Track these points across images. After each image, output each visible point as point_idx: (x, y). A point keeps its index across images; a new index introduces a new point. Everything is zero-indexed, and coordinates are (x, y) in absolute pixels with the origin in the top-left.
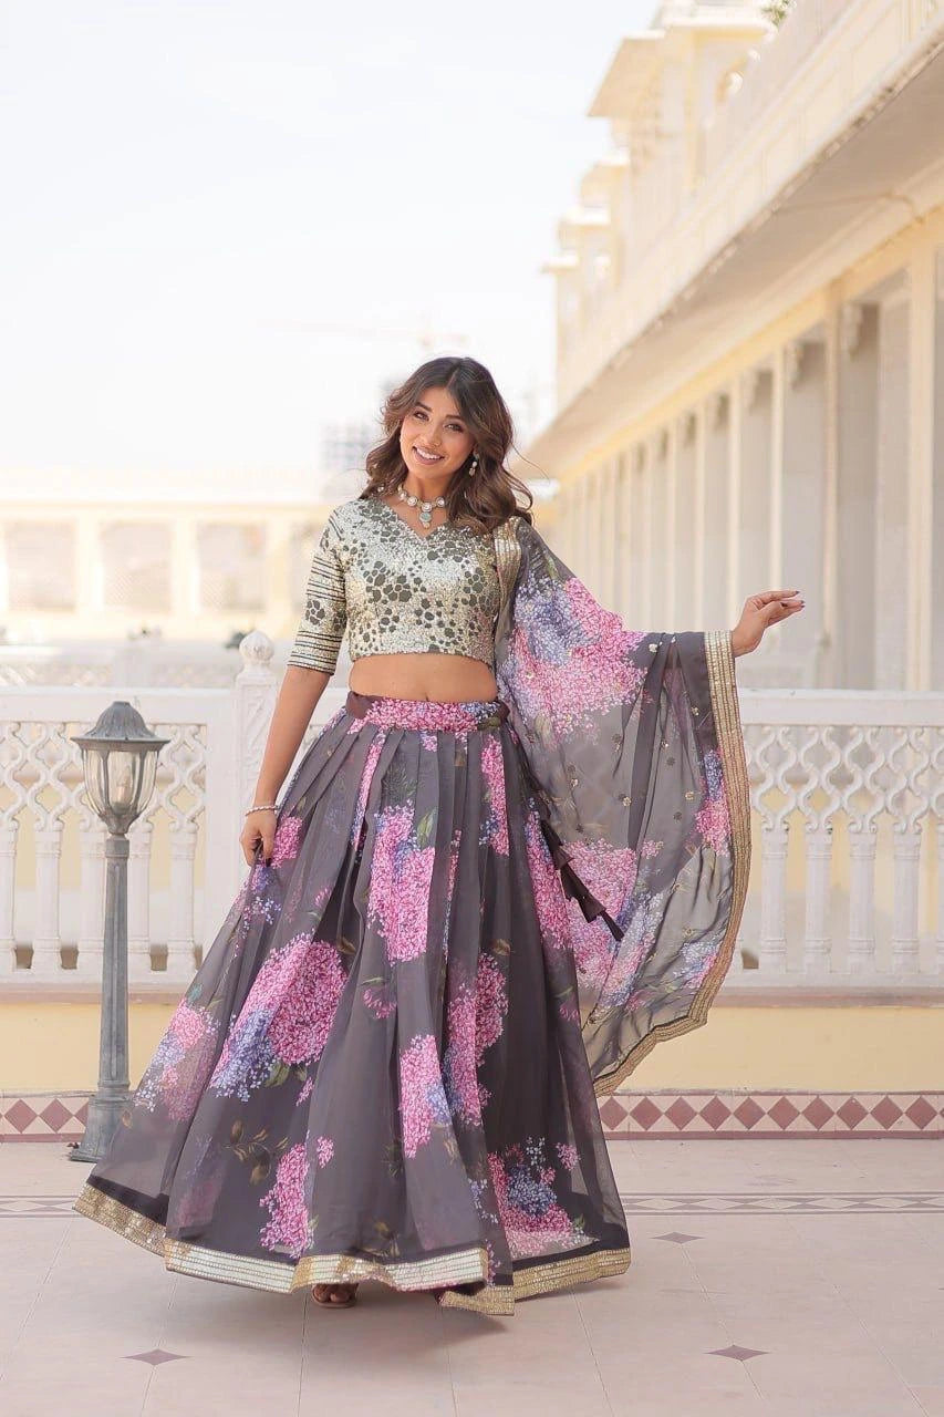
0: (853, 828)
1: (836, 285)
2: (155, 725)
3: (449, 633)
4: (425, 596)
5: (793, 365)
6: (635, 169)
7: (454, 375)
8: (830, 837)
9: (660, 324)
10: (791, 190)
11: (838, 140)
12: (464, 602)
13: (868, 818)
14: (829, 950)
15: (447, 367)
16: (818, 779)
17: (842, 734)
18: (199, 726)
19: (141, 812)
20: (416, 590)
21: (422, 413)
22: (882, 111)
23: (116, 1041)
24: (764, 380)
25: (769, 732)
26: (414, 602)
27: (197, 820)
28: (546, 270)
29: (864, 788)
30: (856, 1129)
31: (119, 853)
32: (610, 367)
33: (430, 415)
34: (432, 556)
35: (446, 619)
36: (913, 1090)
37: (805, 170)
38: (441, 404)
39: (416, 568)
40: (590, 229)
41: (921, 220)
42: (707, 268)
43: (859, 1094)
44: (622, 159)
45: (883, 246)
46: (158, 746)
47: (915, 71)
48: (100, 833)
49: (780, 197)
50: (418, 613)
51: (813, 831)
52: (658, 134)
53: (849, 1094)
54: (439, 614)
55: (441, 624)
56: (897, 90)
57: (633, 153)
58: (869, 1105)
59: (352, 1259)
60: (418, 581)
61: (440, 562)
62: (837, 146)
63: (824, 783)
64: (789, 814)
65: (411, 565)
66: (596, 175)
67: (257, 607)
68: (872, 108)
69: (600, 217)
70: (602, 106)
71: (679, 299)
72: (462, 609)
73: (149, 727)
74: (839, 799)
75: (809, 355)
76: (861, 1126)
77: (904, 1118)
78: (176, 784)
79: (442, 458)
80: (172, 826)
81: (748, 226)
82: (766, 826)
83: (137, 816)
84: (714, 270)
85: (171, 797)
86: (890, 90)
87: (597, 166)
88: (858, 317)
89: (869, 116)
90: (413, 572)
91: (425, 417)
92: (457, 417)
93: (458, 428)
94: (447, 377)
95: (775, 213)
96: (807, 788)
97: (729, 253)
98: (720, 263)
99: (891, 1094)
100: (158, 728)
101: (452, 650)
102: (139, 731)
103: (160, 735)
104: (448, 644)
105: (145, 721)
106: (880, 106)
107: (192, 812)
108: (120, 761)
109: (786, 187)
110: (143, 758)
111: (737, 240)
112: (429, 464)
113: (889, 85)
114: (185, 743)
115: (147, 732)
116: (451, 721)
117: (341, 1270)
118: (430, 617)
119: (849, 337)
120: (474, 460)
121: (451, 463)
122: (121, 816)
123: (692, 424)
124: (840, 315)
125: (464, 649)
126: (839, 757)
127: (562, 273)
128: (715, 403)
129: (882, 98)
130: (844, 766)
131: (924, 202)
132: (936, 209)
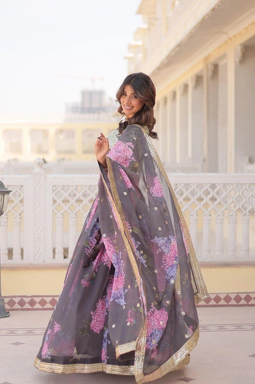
0: (217, 214)
1: (206, 59)
2: (8, 186)
5: (194, 81)
6: (149, 29)
7: (133, 80)
8: (210, 217)
9: (157, 71)
10: (194, 30)
11: (208, 15)
13: (221, 211)
14: (210, 251)
16: (206, 199)
17: (213, 186)
18: (21, 186)
19: (3, 213)
21: (125, 94)
22: (220, 6)
25: (192, 186)
27: (21, 215)
28: (125, 58)
29: (220, 202)
30: (219, 304)
36: (235, 292)
37: (198, 24)
40: (137, 46)
41: (230, 39)
42: (170, 54)
43: (220, 293)
44: (145, 26)
45: (220, 47)
46: (8, 192)
51: (205, 215)
53: (216, 294)
57: (149, 24)
58: (222, 297)
62: (207, 17)
63: (208, 201)
64: (198, 210)
66: (139, 31)
67: (47, 152)
68: (218, 5)
69: (140, 43)
70: (140, 11)
71: (162, 63)
73: (6, 187)
74: (212, 205)
75: (199, 79)
76: (220, 303)
77: (233, 300)
78: (15, 203)
79: (133, 107)
80: (14, 217)
81: (182, 41)
82: (191, 214)
83: (2, 214)
84: (172, 55)
85: (13, 208)
87: (139, 28)
88: (213, 67)
89: (217, 8)
95: (189, 38)
96: (203, 203)
98: (174, 52)
99: (229, 293)
100: (9, 187)
102: (3, 188)
103: (9, 189)
105: (5, 185)
107: (20, 212)
110: (4, 196)
111: (179, 46)
114: (17, 191)
115: (5, 188)
119: (210, 73)
123: (166, 99)
124: (207, 67)
126: (212, 193)
127: (129, 59)
128: (172, 93)
129: (220, 1)
130: (214, 196)
131: (231, 34)
132: (235, 36)
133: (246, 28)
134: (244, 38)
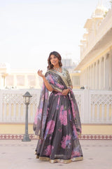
1: (111, 47)
5: (106, 56)
23: (27, 128)
24: (103, 58)
31: (27, 108)
42: (96, 45)
44: (88, 33)
46: (31, 96)
48: (25, 106)
52: (92, 30)
69: (85, 40)
70: (85, 27)
73: (30, 94)
75: (108, 55)
108: (27, 98)
110: (30, 98)
122: (27, 104)
123: (95, 63)
127: (81, 46)
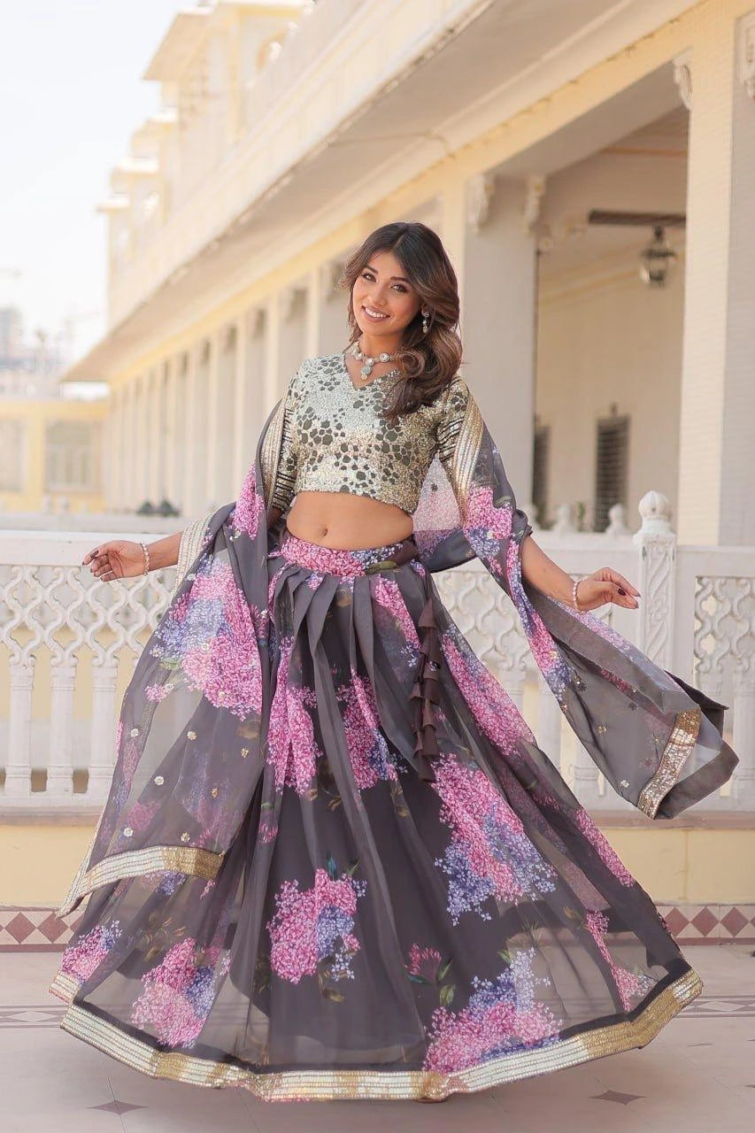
1: (371, 212)
3: (361, 476)
4: (343, 440)
5: (328, 283)
6: (182, 125)
7: (400, 240)
9: (216, 245)
10: (347, 125)
11: (397, 77)
12: (377, 448)
15: (394, 233)
20: (336, 435)
21: (370, 275)
22: (442, 50)
24: (299, 298)
26: (334, 446)
28: (100, 210)
32: (166, 284)
33: (377, 277)
34: (357, 405)
35: (361, 463)
37: (363, 105)
38: (387, 267)
39: (340, 414)
40: (138, 177)
41: (452, 156)
42: (264, 194)
44: (171, 116)
45: (418, 179)
47: (477, 13)
49: (336, 132)
50: (338, 456)
52: (205, 94)
54: (356, 458)
55: (355, 467)
56: (458, 31)
57: (181, 111)
59: (225, 1066)
60: (339, 427)
61: (362, 410)
62: (395, 84)
65: (336, 412)
66: (149, 130)
68: (433, 48)
69: (150, 166)
72: (375, 454)
79: (388, 316)
81: (304, 159)
84: (270, 196)
86: (451, 31)
87: (149, 123)
89: (429, 56)
90: (337, 418)
91: (373, 279)
92: (403, 280)
93: (402, 289)
94: (393, 241)
95: (331, 146)
97: (286, 182)
98: (276, 190)
101: (360, 492)
104: (357, 486)
106: (440, 46)
109: (344, 122)
111: (294, 169)
112: (377, 322)
113: (450, 26)
116: (337, 566)
117: (217, 1075)
118: (347, 459)
120: (423, 318)
121: (397, 321)
123: (232, 335)
125: (373, 491)
127: (114, 213)
128: (253, 317)
129: (443, 38)
131: (456, 141)
132: (467, 147)
133: (504, 125)
134: (499, 155)
